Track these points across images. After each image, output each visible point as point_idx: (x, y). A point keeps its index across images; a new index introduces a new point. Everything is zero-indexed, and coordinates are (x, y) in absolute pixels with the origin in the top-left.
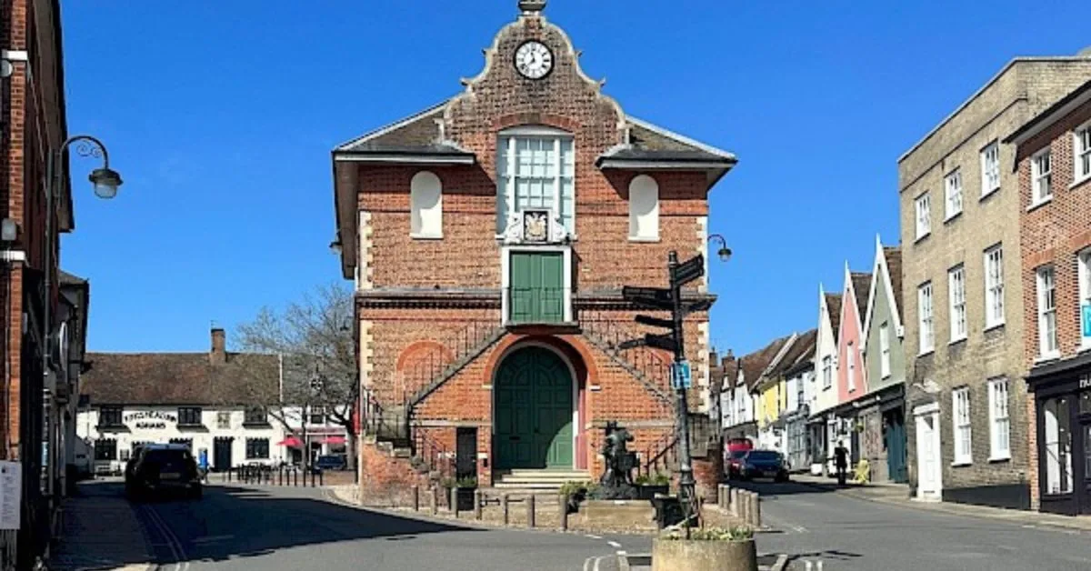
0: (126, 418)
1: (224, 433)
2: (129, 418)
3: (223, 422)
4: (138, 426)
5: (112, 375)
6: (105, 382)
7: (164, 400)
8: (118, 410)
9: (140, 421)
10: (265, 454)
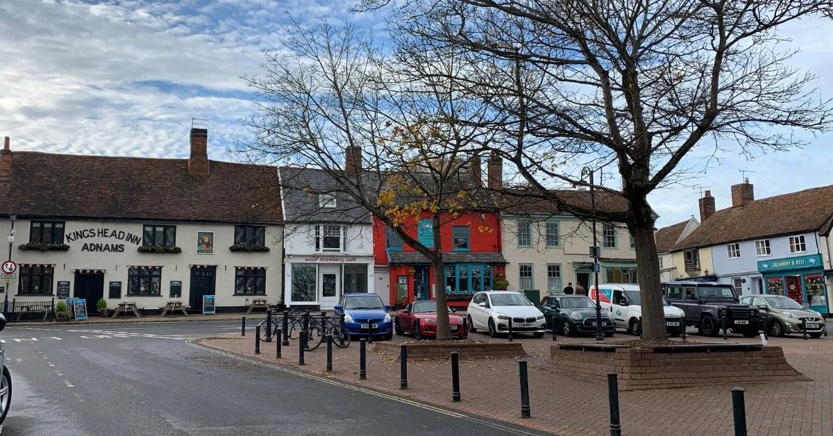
0: (68, 238)
1: (205, 260)
2: (72, 236)
3: (206, 245)
4: (85, 247)
5: (54, 180)
6: (43, 188)
7: (124, 214)
8: (59, 226)
9: (89, 241)
10: (260, 288)
